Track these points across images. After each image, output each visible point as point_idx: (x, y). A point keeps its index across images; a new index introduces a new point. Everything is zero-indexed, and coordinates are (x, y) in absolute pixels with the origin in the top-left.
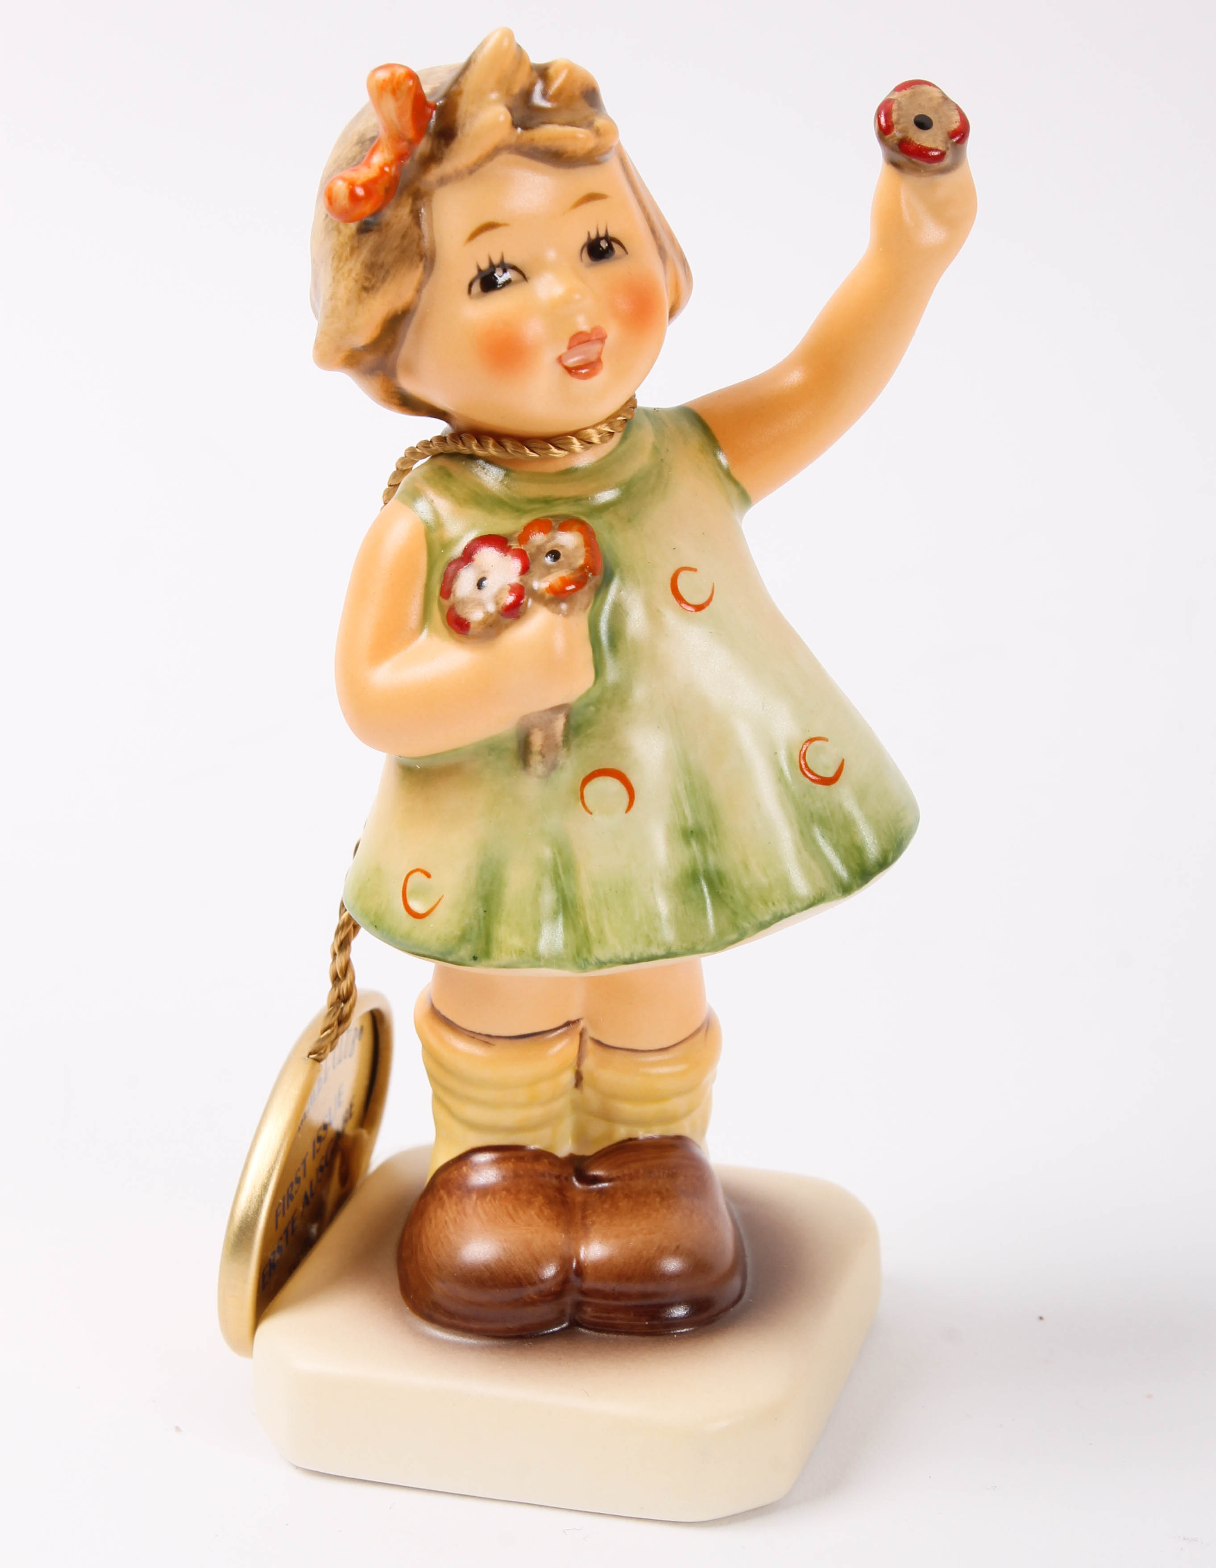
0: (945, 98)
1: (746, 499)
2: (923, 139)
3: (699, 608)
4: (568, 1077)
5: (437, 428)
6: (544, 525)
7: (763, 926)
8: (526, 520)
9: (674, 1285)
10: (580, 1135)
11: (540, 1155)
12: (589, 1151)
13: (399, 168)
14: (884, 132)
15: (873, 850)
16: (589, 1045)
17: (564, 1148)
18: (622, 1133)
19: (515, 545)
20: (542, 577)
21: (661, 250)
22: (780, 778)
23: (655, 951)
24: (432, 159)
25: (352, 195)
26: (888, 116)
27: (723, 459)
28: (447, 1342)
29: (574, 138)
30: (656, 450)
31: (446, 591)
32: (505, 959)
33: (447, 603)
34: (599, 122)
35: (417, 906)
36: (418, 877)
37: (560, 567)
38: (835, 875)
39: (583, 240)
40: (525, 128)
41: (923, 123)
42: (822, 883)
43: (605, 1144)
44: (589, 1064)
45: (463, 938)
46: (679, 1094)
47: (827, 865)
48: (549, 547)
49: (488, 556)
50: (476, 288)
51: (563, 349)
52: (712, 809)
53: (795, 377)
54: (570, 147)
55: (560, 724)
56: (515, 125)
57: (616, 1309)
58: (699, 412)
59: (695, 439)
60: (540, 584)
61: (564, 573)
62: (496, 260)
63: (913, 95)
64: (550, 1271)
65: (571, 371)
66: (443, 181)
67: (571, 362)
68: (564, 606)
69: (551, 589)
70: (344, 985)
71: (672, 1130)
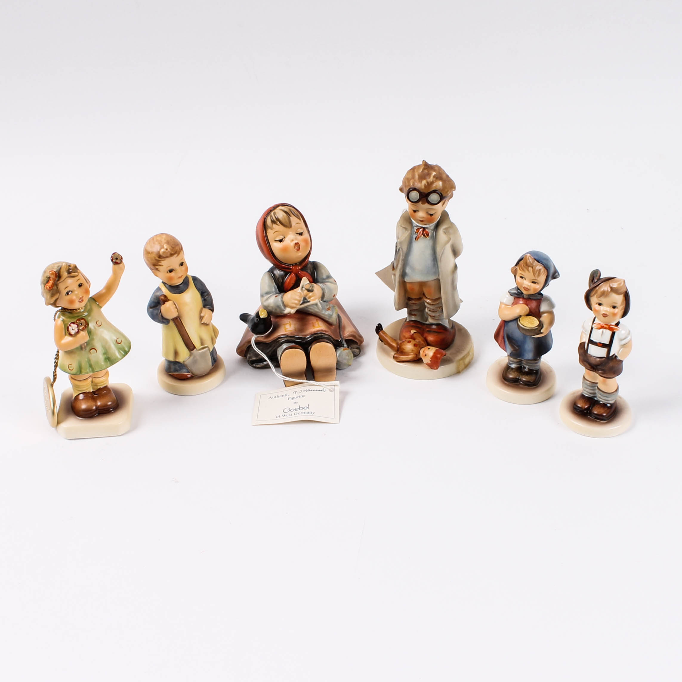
0: (119, 254)
1: (101, 307)
2: (118, 261)
3: (100, 326)
4: (91, 382)
5: (60, 308)
6: (79, 320)
7: (115, 363)
8: (76, 319)
9: (110, 406)
10: (93, 388)
11: (89, 392)
12: (95, 390)
13: (54, 283)
14: (112, 261)
15: (127, 349)
16: (93, 378)
17: (91, 391)
18: (99, 387)
19: (76, 323)
20: (81, 327)
21: (87, 282)
22: (114, 344)
23: (103, 369)
24: (58, 280)
25: (50, 288)
26: (112, 258)
27: (97, 303)
28: (83, 420)
29: (75, 274)
30: (90, 305)
31: (68, 330)
32: (83, 373)
33: (68, 332)
34: (78, 271)
35: (71, 369)
36: (70, 366)
37: (83, 325)
38: (123, 354)
39: (78, 285)
40: (70, 274)
41: (117, 259)
42: (122, 356)
43: (97, 389)
44: (93, 380)
45: (77, 372)
46: (105, 381)
47: (122, 354)
48: (80, 323)
49: (72, 324)
50: (66, 295)
51: (79, 300)
52: (106, 350)
53: (104, 291)
54: (75, 275)
55: (86, 344)
56: (68, 274)
57: (105, 411)
58: (93, 297)
59: (93, 301)
60: (81, 328)
61: (83, 326)
62: (68, 290)
63: (115, 255)
64: (94, 408)
65: (80, 302)
66: (60, 283)
67: (80, 301)
68: (84, 331)
69: (82, 329)
70: (55, 374)
71: (106, 385)
